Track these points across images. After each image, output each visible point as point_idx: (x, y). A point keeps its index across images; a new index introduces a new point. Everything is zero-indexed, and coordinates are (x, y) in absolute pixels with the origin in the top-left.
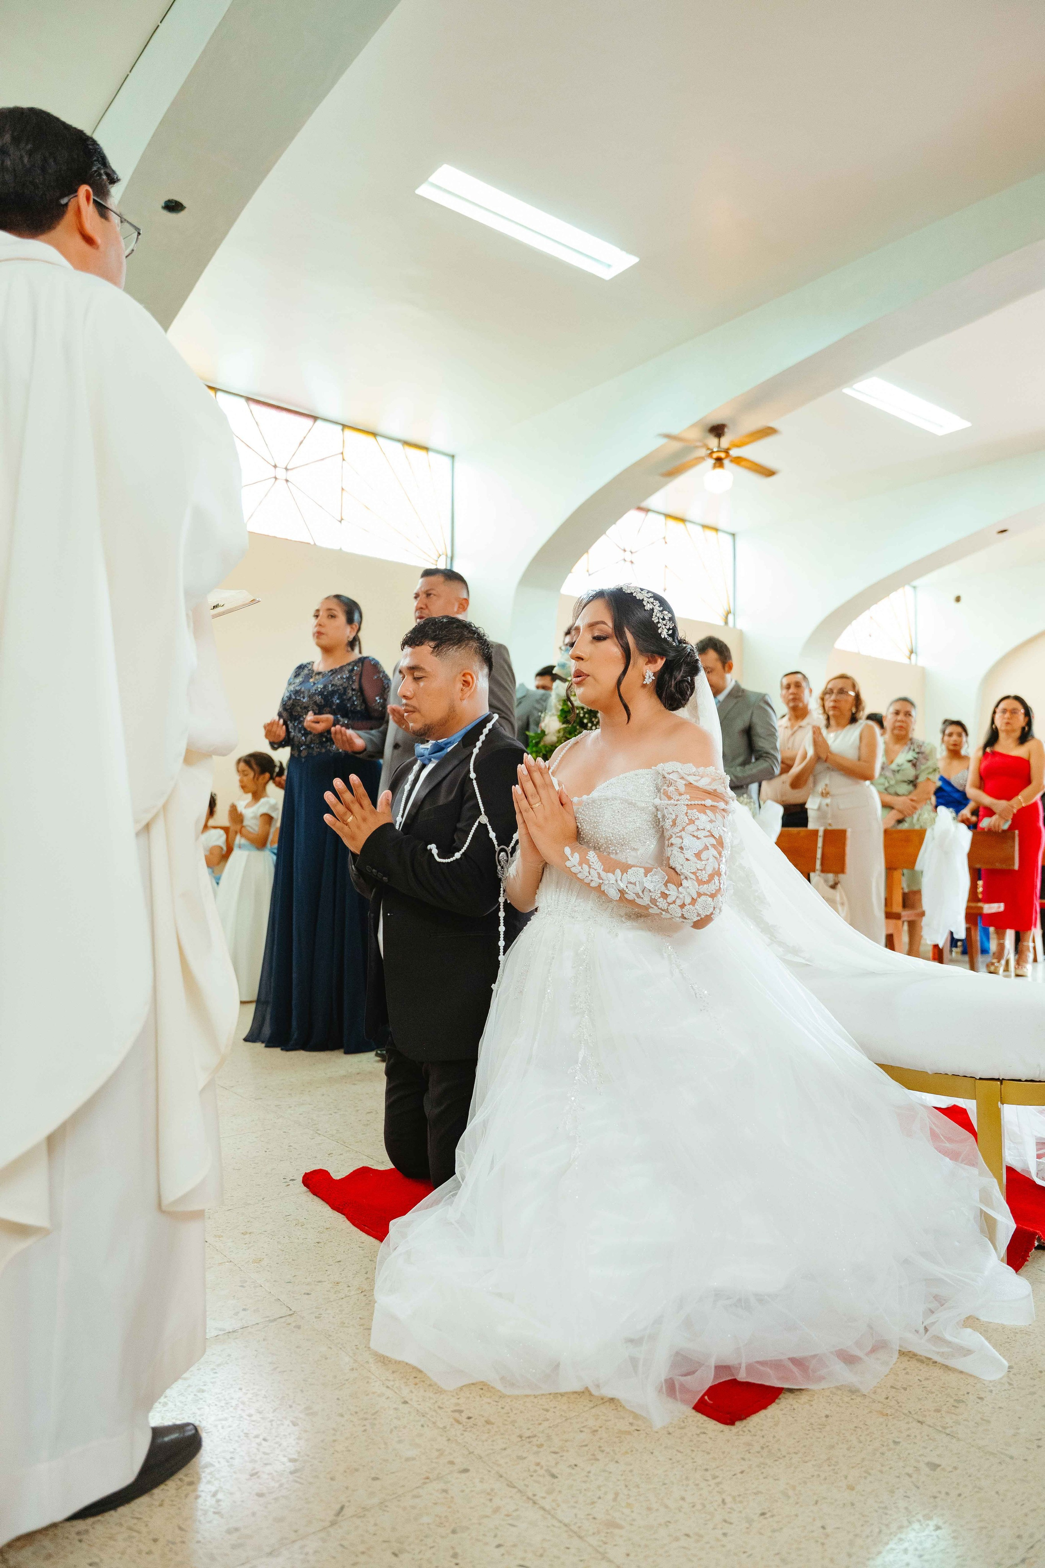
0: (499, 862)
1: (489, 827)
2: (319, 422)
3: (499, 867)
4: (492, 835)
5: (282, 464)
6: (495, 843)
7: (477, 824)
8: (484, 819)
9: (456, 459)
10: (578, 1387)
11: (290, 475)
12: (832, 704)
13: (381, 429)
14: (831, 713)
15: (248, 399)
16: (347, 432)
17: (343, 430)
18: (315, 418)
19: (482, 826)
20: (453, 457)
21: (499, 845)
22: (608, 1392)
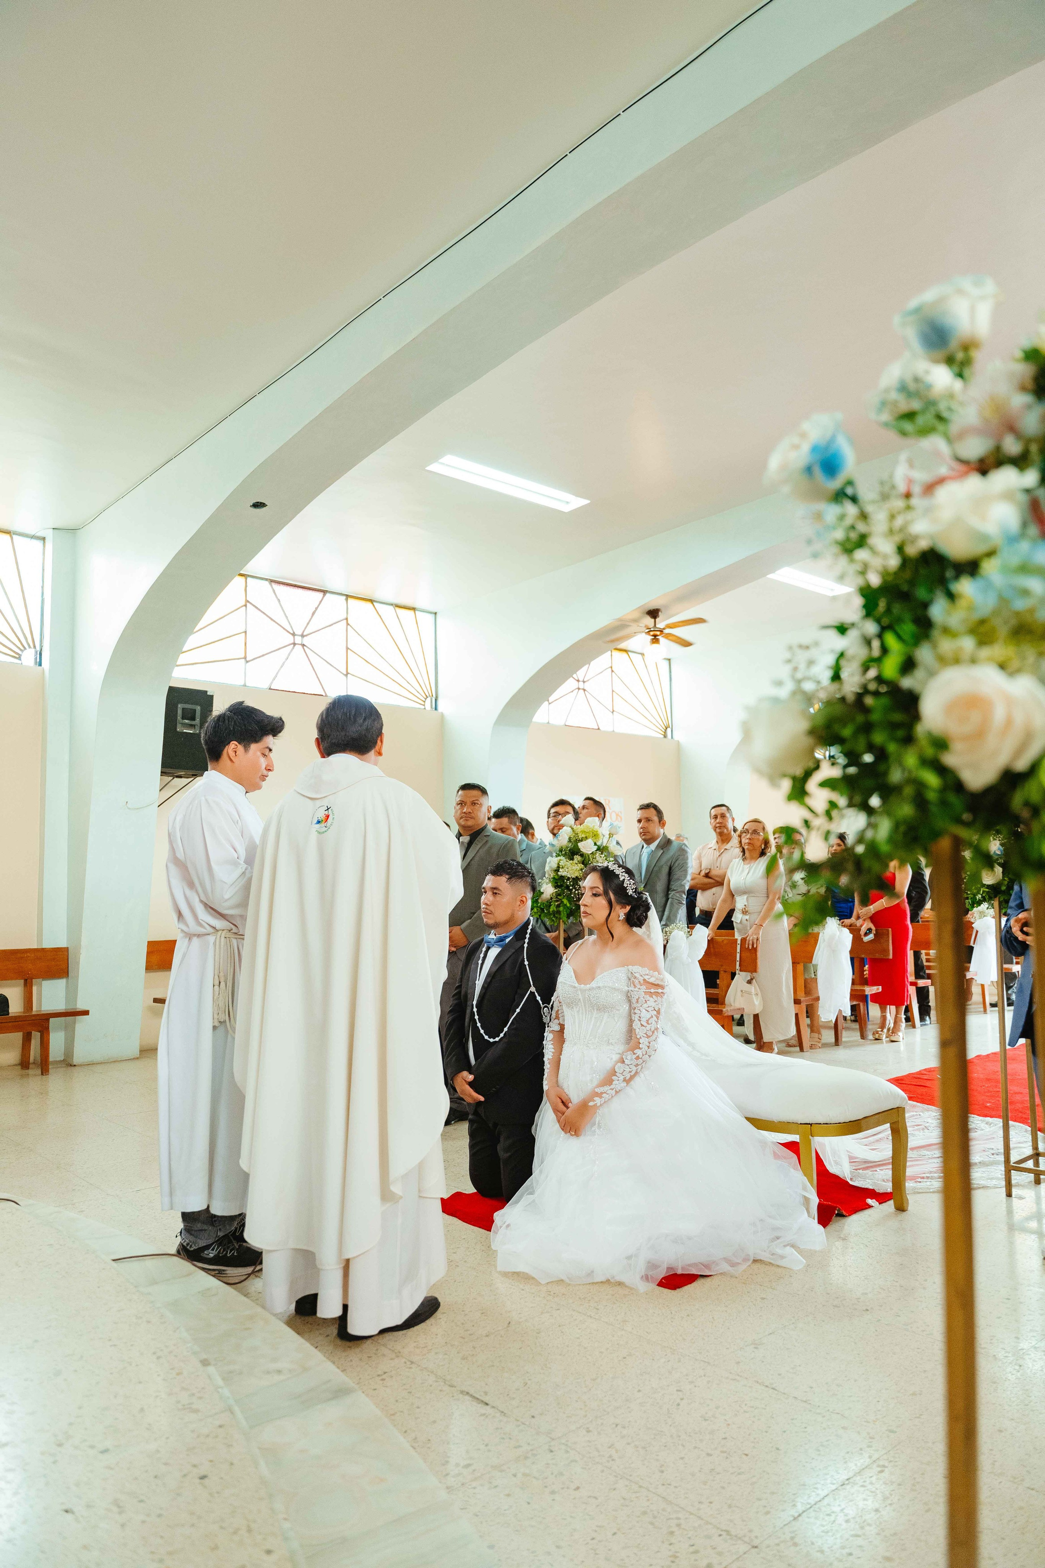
0: (544, 1013)
1: (536, 994)
2: (328, 595)
3: (544, 1016)
4: (538, 998)
5: (298, 632)
6: (541, 1003)
7: (529, 992)
8: (533, 989)
9: (438, 615)
10: (603, 1279)
11: (306, 641)
12: (747, 841)
13: (377, 596)
14: (746, 847)
15: (272, 581)
16: (350, 600)
17: (347, 600)
18: (325, 592)
19: (532, 993)
20: (436, 613)
21: (543, 1004)
22: (618, 1278)
